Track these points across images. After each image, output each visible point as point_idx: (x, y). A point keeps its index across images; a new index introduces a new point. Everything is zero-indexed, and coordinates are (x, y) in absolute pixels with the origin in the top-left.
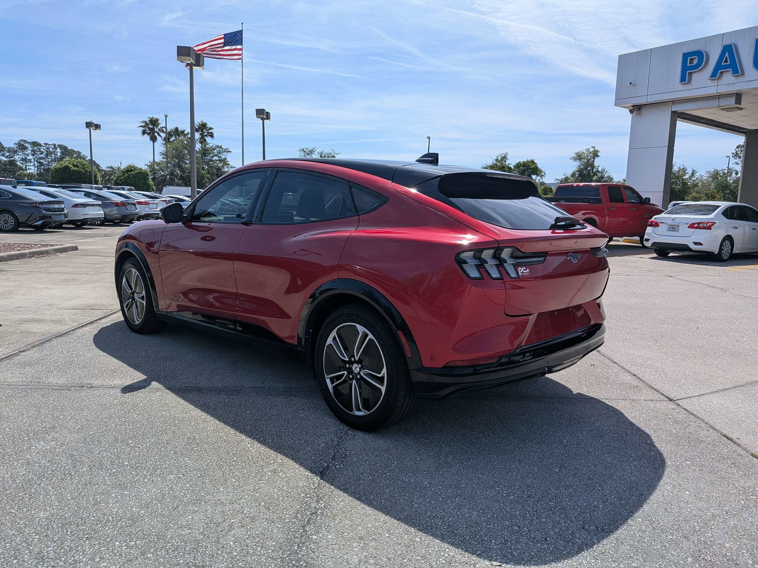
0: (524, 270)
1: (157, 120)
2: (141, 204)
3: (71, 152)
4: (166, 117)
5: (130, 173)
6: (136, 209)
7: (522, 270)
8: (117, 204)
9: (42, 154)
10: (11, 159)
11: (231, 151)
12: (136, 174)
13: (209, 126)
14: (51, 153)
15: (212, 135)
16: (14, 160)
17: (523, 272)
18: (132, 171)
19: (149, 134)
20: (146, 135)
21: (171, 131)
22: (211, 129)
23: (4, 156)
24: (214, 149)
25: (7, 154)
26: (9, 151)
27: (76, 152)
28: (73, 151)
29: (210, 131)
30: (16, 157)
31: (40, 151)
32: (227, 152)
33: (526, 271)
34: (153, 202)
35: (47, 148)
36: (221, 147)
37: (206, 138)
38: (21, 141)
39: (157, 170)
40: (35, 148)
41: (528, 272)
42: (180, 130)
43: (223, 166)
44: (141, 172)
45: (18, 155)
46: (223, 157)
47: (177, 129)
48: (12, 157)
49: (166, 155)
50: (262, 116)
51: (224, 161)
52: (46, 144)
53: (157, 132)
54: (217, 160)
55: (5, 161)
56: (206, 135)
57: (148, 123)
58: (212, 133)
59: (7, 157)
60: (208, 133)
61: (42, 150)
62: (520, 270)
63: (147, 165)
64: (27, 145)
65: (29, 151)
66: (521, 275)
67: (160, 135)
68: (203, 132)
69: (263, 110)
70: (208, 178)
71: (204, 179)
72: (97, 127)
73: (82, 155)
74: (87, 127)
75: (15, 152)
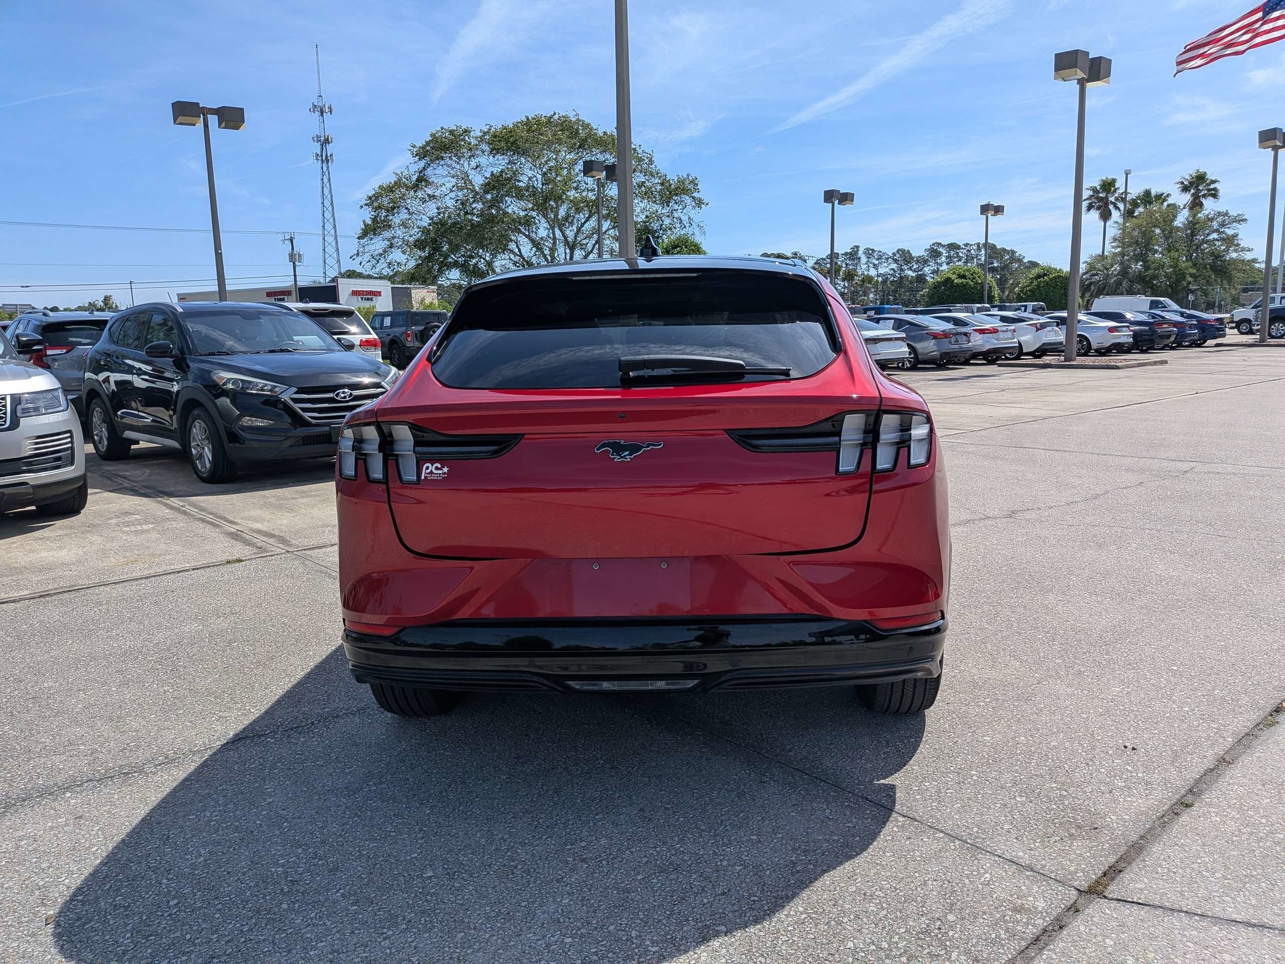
0: (437, 468)
1: (1114, 181)
2: (984, 333)
3: (1000, 253)
4: (1127, 175)
5: (1042, 279)
6: (969, 342)
7: (432, 468)
8: (935, 336)
9: (960, 260)
10: (920, 273)
11: (1246, 220)
12: (1051, 280)
13: (1210, 177)
14: (973, 258)
15: (1214, 194)
16: (923, 275)
17: (431, 472)
18: (1045, 275)
19: (1099, 208)
20: (1092, 211)
21: (1138, 198)
22: (1214, 182)
23: (911, 270)
24: (1212, 220)
25: (915, 266)
26: (918, 262)
27: (1007, 252)
28: (1004, 250)
29: (1212, 186)
30: (927, 270)
31: (958, 257)
32: (1239, 221)
33: (440, 472)
34: (1005, 329)
35: (968, 251)
36: (1226, 214)
37: (1203, 200)
38: (933, 244)
39: (1099, 270)
40: (952, 253)
41: (445, 473)
42: (1153, 193)
43: (1227, 250)
44: (1059, 277)
45: (929, 265)
46: (1230, 232)
47: (1147, 193)
48: (920, 271)
49: (1119, 240)
50: (1271, 143)
51: (1230, 241)
52: (967, 245)
53: (1112, 203)
54: (1217, 240)
55: (912, 277)
56: (1204, 196)
57: (1098, 188)
58: (1215, 189)
59: (915, 271)
60: (1209, 190)
61: (961, 254)
62: (427, 468)
63: (1086, 262)
64: (941, 250)
65: (944, 259)
66: (426, 477)
67: (1117, 208)
68: (1199, 191)
69: (1275, 130)
70: (1192, 275)
71: (1184, 278)
72: (998, 210)
73: (1017, 255)
74: (982, 213)
75: (925, 262)
